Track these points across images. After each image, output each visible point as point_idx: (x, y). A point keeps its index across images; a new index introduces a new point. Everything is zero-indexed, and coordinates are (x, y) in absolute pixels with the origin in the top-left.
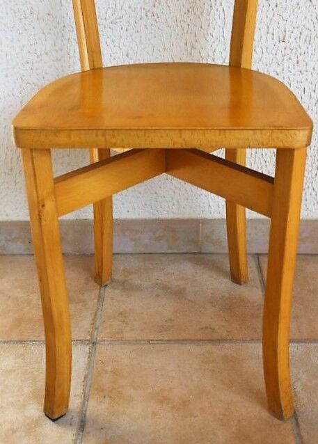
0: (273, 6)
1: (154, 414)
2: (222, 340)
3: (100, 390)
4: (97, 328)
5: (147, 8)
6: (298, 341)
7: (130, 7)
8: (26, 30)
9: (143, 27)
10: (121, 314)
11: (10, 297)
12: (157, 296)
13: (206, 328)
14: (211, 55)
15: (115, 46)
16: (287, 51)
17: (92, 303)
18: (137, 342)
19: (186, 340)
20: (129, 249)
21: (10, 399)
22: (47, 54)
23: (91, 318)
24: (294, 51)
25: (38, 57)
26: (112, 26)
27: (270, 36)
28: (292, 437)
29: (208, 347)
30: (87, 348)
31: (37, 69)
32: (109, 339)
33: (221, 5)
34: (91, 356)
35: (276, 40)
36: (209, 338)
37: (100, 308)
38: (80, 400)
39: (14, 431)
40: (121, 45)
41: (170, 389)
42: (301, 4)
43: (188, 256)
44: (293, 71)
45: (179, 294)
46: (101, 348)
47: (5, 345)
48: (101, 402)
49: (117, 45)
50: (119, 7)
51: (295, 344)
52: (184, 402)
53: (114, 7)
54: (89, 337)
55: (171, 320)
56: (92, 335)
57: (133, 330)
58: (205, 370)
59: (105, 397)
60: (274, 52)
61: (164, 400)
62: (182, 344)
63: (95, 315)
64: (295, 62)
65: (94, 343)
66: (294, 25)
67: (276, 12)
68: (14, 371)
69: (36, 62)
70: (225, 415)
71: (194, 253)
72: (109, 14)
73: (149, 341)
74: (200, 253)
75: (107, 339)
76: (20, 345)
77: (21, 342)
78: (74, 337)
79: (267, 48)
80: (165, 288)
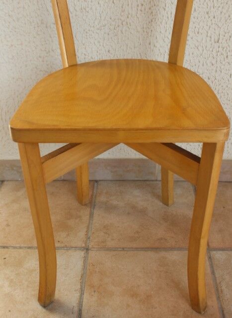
0: (212, 18)
1: (128, 306)
2: (172, 249)
3: (92, 286)
4: (89, 238)
5: (122, 19)
6: (223, 249)
7: (111, 19)
8: (39, 35)
9: (120, 32)
10: (104, 227)
12: (129, 213)
13: (162, 239)
15: (100, 45)
16: (220, 49)
17: (86, 218)
18: (116, 249)
19: (148, 248)
20: (109, 177)
21: (33, 293)
22: (53, 51)
23: (85, 230)
24: (225, 49)
25: (47, 53)
26: (98, 31)
27: (209, 38)
29: (163, 254)
30: (82, 253)
31: (47, 61)
32: (97, 247)
34: (85, 259)
35: (213, 41)
36: (163, 247)
37: (91, 222)
38: (79, 294)
40: (105, 44)
41: (138, 286)
43: (148, 182)
44: (224, 63)
45: (143, 212)
46: (92, 254)
47: (29, 250)
48: (92, 295)
49: (102, 44)
50: (103, 18)
51: (221, 252)
52: (148, 296)
53: (99, 18)
54: (84, 245)
55: (138, 232)
56: (86, 243)
57: (113, 240)
58: (161, 271)
59: (95, 291)
60: (211, 50)
61: (134, 295)
62: (146, 251)
63: (88, 227)
64: (225, 57)
65: (87, 249)
66: (226, 31)
67: (213, 22)
69: (46, 56)
70: (175, 307)
71: (152, 181)
72: (96, 23)
73: (123, 249)
74: (156, 180)
75: (95, 247)
78: (74, 245)
79: (206, 47)
80: (134, 207)
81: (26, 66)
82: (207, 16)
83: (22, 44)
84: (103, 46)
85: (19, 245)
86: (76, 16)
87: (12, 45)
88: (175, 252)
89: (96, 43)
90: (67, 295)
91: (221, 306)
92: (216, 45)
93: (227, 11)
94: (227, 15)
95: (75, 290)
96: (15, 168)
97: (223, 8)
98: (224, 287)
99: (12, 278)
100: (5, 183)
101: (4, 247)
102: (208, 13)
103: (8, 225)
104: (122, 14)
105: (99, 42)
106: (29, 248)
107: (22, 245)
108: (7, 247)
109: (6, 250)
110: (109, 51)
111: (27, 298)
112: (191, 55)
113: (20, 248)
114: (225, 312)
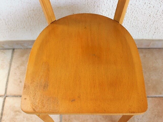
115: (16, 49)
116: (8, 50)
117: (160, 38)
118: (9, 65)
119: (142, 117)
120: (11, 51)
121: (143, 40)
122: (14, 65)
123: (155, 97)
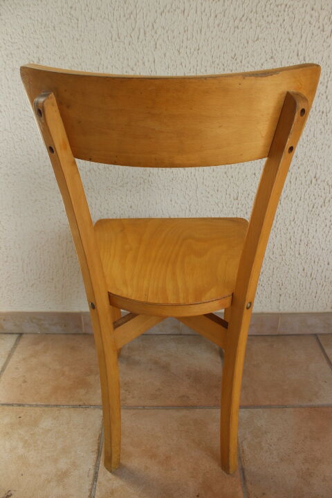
0: (230, 177)
2: (194, 407)
5: (144, 177)
6: (246, 407)
9: (142, 189)
10: (125, 384)
11: (50, 369)
12: (151, 369)
13: (184, 396)
14: (188, 207)
15: (123, 201)
16: (240, 206)
18: (135, 407)
19: (169, 406)
21: (48, 454)
26: (121, 188)
27: (228, 196)
28: (240, 487)
29: (184, 412)
30: (101, 412)
33: (195, 175)
35: (232, 198)
36: (185, 405)
38: (96, 456)
39: (49, 482)
41: (158, 447)
42: (249, 176)
43: (172, 337)
45: (165, 368)
47: (46, 409)
51: (244, 410)
52: (167, 457)
55: (159, 389)
57: (133, 397)
58: (181, 431)
60: (231, 206)
61: (153, 456)
62: (167, 409)
66: (244, 189)
67: (232, 181)
68: (51, 430)
70: (195, 469)
71: (177, 335)
72: (119, 181)
73: (144, 407)
74: (181, 335)
76: (55, 409)
77: (57, 406)
78: (93, 403)
79: (226, 204)
80: (156, 363)
81: (50, 219)
82: (225, 176)
83: (46, 199)
84: (125, 202)
85: (35, 403)
86: (99, 173)
87: (36, 200)
88: (197, 410)
89: (119, 199)
90: (83, 457)
91: (242, 466)
92: (236, 202)
93: (244, 172)
94: (244, 175)
95: (92, 452)
96: (34, 321)
97: (240, 168)
98: (245, 447)
99: (26, 438)
100: (24, 336)
101: (20, 405)
102: (226, 173)
103: (25, 382)
104: (144, 173)
105: (121, 198)
106: (47, 406)
107: (39, 403)
108: (23, 405)
109: (21, 407)
110: (131, 207)
111: (41, 460)
112: (212, 211)
113: (37, 406)
114: (246, 473)
115: (26, 333)
116: (9, 336)
117: (294, 311)
118: (7, 356)
119: (278, 440)
120: (15, 337)
121: (262, 313)
122: (16, 357)
123: (301, 407)
